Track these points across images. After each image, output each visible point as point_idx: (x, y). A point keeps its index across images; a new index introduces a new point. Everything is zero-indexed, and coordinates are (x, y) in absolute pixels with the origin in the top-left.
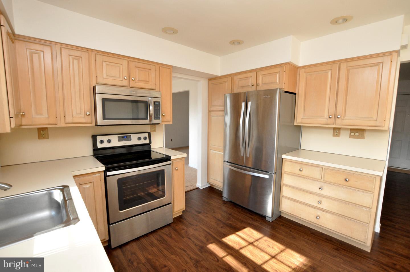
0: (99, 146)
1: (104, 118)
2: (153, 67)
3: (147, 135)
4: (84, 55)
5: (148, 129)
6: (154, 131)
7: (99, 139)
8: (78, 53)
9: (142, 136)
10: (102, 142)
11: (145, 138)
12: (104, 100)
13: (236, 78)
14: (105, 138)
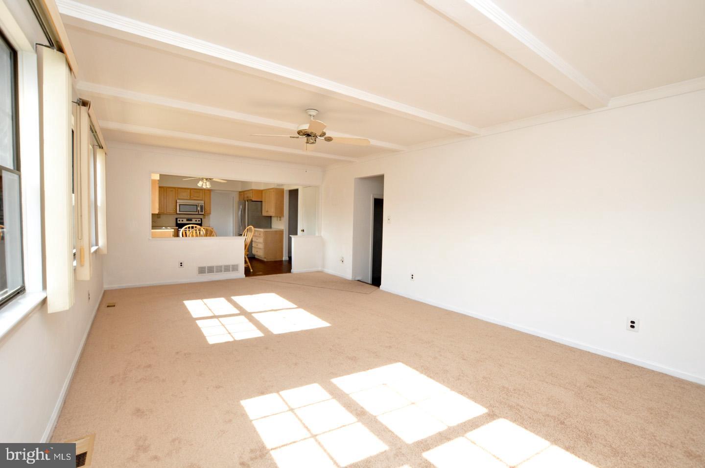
0: (179, 222)
1: (180, 211)
2: (201, 191)
3: (200, 220)
4: (174, 190)
5: (201, 217)
6: (204, 218)
7: (178, 219)
8: (172, 189)
9: (198, 220)
10: (179, 221)
11: (199, 221)
12: (180, 205)
13: (245, 193)
14: (181, 220)
